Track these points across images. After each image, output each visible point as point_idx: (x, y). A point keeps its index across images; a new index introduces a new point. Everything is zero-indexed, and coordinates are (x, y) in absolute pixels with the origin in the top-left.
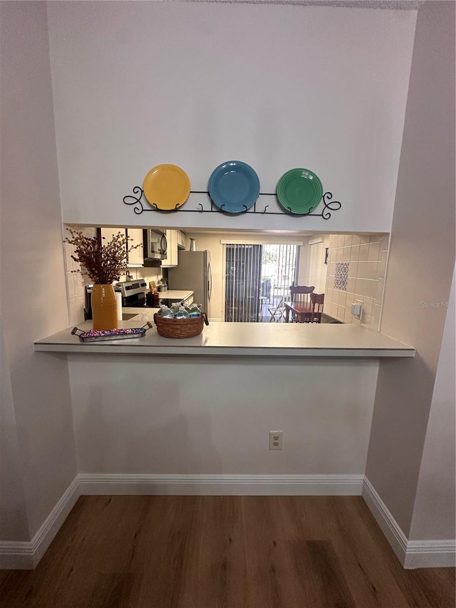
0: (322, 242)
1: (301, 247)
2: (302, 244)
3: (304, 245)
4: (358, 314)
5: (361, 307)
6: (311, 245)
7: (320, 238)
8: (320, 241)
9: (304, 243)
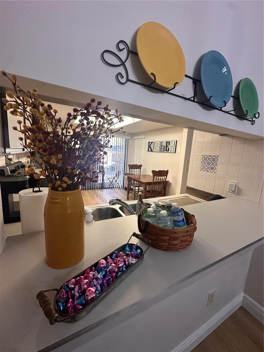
0: (144, 138)
1: (129, 140)
2: (130, 138)
3: (130, 139)
4: (233, 190)
5: (236, 185)
6: (135, 139)
7: (144, 135)
8: (144, 137)
9: (131, 137)
